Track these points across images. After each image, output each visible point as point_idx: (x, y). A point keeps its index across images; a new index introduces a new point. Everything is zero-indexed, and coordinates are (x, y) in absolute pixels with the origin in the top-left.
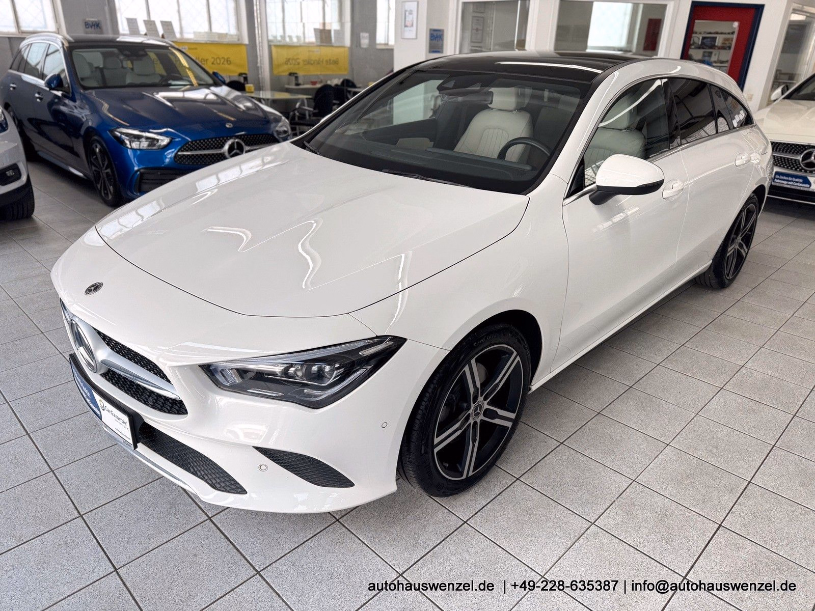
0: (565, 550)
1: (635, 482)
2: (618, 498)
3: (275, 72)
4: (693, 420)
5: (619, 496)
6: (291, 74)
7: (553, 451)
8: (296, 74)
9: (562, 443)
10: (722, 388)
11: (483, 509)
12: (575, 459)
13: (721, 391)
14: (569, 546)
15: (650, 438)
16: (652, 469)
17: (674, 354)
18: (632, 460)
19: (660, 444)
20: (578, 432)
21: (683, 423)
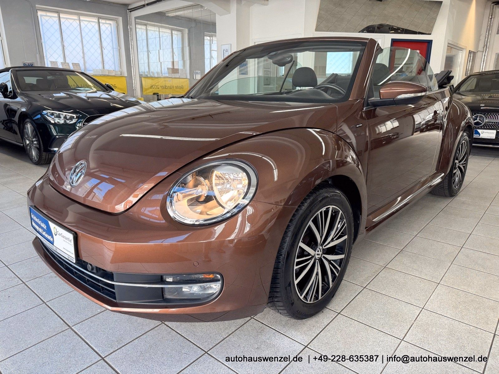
1: (423, 310)
3: (144, 93)
4: (450, 267)
5: (416, 319)
6: (154, 94)
7: (359, 293)
8: (158, 93)
9: (365, 288)
10: (462, 247)
11: (318, 336)
12: (377, 297)
13: (462, 249)
15: (425, 280)
16: (434, 300)
17: (423, 229)
18: (417, 295)
19: (434, 284)
20: (374, 279)
21: (444, 270)
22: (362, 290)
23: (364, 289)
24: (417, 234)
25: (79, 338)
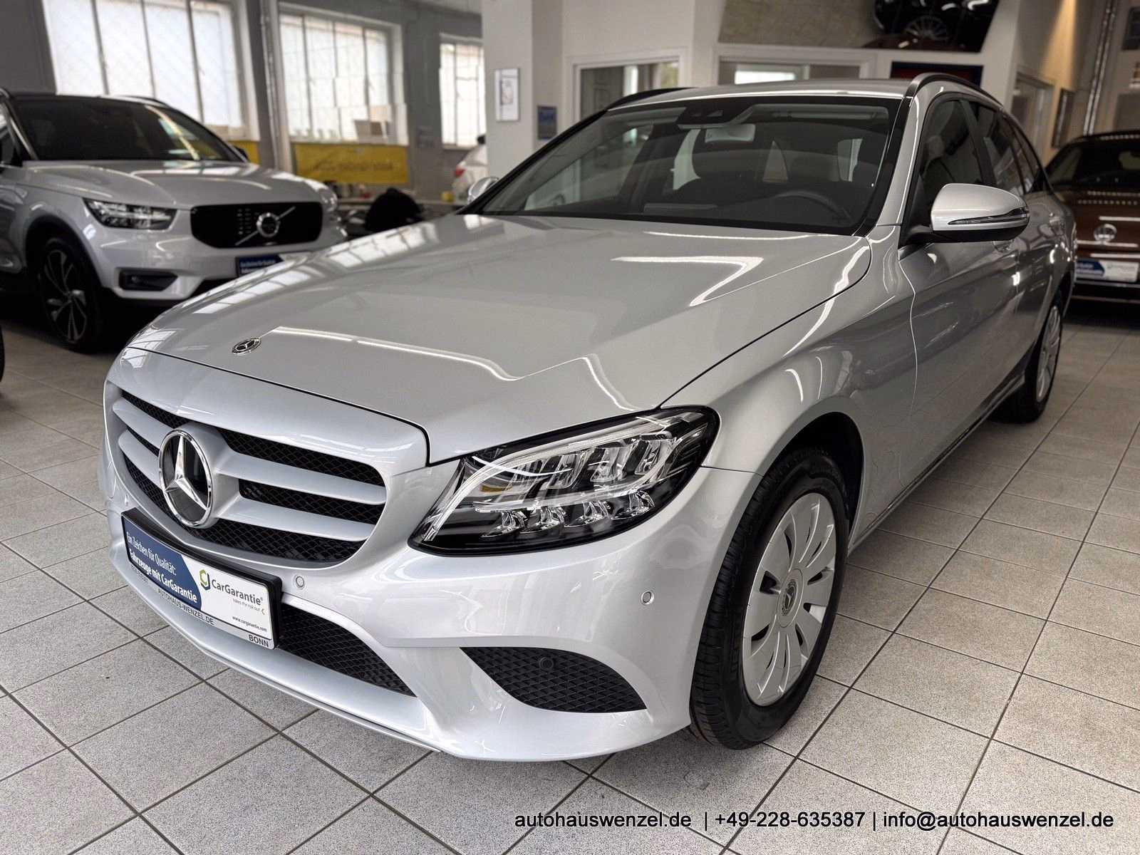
0: (968, 781)
1: (1023, 676)
2: (1010, 699)
4: (1065, 586)
5: (1012, 695)
7: (884, 644)
9: (894, 632)
11: (817, 736)
12: (923, 653)
14: (971, 776)
15: (1018, 614)
16: (1041, 655)
17: (996, 503)
18: (1006, 645)
19: (1035, 621)
20: (911, 615)
21: (1053, 591)
22: (890, 637)
23: (892, 635)
24: (984, 515)
25: (307, 754)
